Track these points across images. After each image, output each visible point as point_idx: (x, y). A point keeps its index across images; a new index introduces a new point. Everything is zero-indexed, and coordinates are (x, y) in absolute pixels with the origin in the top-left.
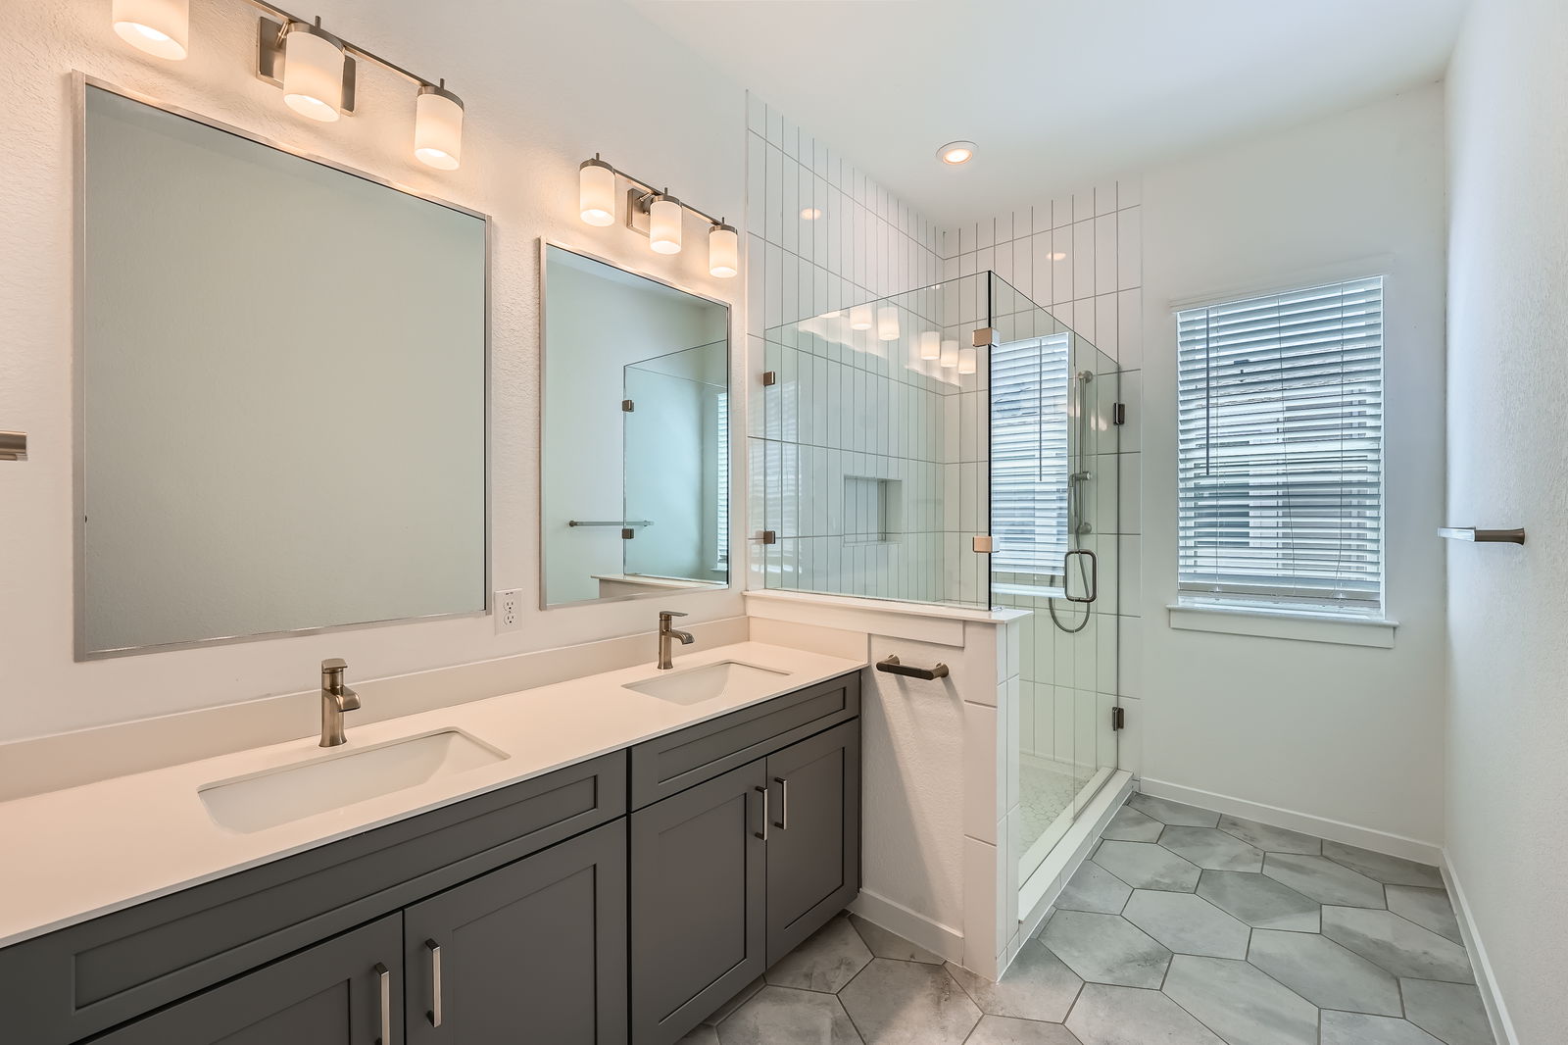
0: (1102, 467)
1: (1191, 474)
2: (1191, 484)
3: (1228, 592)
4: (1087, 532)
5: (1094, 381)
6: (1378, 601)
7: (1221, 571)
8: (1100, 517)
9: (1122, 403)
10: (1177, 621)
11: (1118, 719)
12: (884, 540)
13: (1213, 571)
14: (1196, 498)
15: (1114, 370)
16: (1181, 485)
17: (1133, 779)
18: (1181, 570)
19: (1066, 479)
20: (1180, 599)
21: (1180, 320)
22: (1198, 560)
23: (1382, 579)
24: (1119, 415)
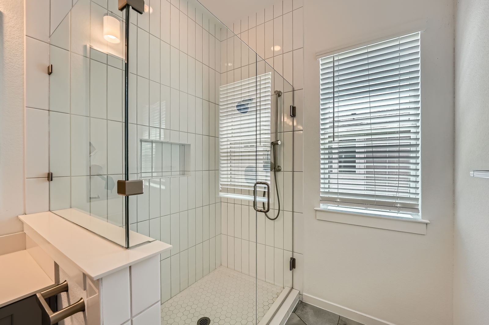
0: (286, 139)
1: (327, 141)
2: (327, 146)
3: (344, 202)
4: (279, 170)
5: (282, 96)
6: (418, 209)
7: (340, 191)
8: (285, 163)
9: (295, 106)
10: (320, 216)
11: (293, 264)
12: (184, 174)
13: (336, 191)
14: (329, 153)
15: (292, 90)
16: (322, 147)
17: (299, 294)
18: (322, 190)
19: (269, 144)
20: (321, 205)
21: (321, 63)
22: (331, 185)
23: (419, 197)
24: (293, 113)
